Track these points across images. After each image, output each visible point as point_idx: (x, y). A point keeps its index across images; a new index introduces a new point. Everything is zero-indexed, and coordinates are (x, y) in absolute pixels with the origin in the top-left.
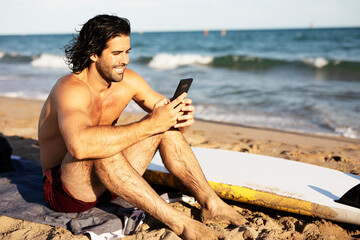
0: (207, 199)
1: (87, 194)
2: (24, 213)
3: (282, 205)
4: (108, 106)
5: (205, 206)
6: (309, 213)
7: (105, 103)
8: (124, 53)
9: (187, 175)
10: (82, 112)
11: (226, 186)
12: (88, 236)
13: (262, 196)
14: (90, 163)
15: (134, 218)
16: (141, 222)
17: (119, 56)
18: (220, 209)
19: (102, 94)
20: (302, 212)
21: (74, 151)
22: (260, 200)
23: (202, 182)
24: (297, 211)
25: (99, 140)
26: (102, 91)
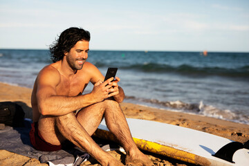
0: (130, 148)
1: (53, 140)
2: (16, 149)
3: (177, 155)
4: (74, 85)
5: (128, 153)
6: (193, 162)
7: (72, 83)
8: (84, 52)
9: (119, 133)
10: (51, 87)
11: (144, 142)
12: (48, 164)
13: (165, 148)
14: (53, 119)
15: (82, 157)
16: (86, 160)
17: (80, 53)
18: (137, 155)
19: (71, 78)
20: (189, 161)
21: (41, 110)
22: (164, 151)
23: (128, 138)
24: (186, 160)
25: (56, 104)
26: (70, 75)
